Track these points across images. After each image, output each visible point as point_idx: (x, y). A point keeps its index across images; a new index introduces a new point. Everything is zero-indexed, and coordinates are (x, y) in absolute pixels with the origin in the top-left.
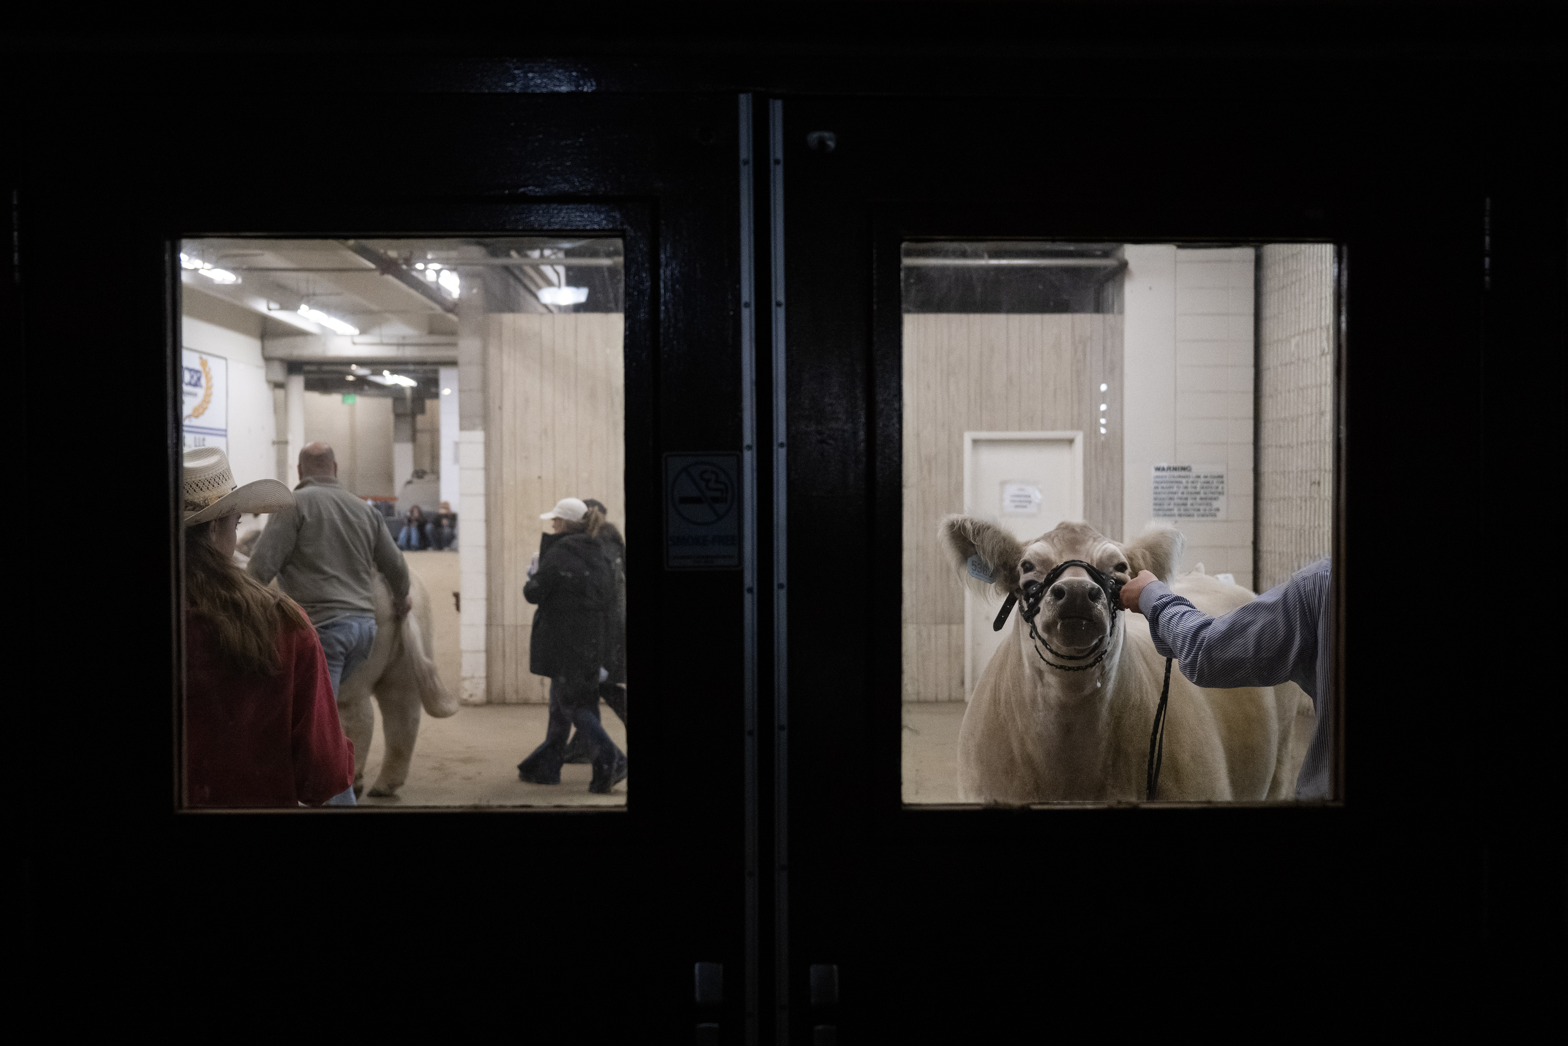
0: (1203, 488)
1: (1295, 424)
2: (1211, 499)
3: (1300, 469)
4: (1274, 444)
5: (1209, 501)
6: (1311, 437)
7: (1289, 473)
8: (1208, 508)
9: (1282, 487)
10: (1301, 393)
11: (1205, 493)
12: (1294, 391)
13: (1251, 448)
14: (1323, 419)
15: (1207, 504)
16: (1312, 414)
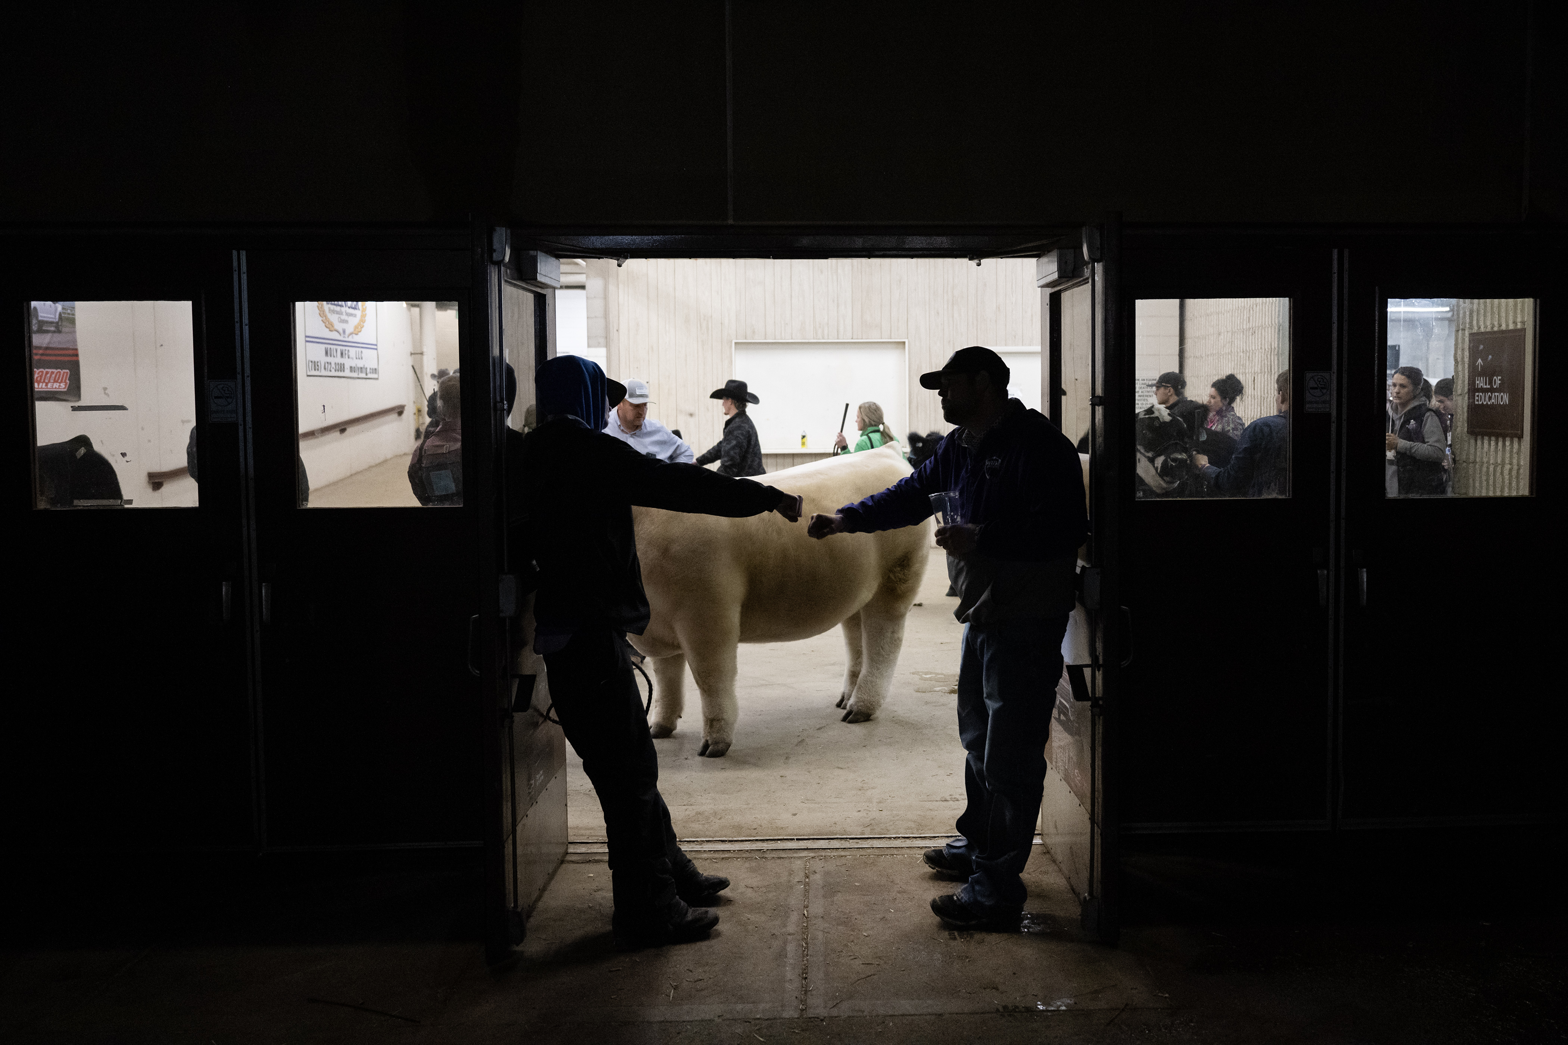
0: (1141, 388)
1: (1204, 341)
2: (1147, 396)
3: (1206, 374)
4: (1192, 355)
5: (1146, 398)
6: (1213, 350)
7: (1201, 377)
8: (1144, 403)
9: (1197, 387)
10: (1207, 318)
11: (1142, 392)
12: (1203, 317)
13: (1177, 358)
14: (1220, 338)
15: (1144, 400)
16: (1214, 334)
